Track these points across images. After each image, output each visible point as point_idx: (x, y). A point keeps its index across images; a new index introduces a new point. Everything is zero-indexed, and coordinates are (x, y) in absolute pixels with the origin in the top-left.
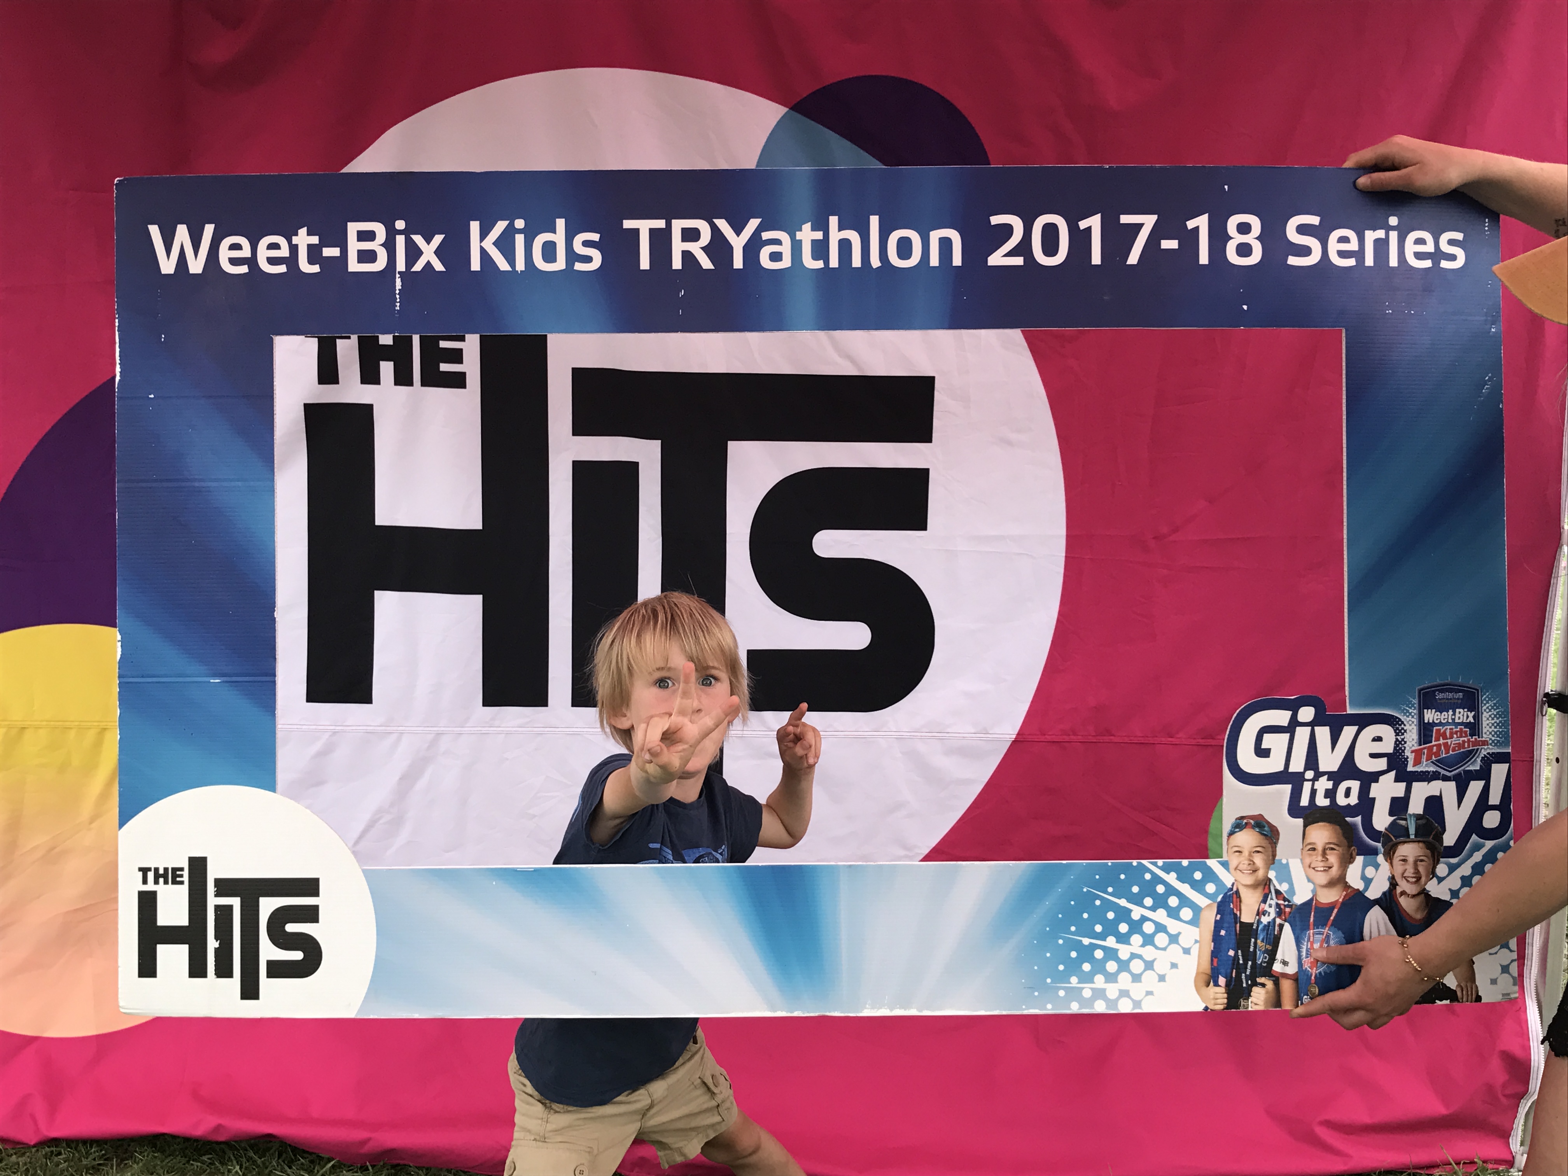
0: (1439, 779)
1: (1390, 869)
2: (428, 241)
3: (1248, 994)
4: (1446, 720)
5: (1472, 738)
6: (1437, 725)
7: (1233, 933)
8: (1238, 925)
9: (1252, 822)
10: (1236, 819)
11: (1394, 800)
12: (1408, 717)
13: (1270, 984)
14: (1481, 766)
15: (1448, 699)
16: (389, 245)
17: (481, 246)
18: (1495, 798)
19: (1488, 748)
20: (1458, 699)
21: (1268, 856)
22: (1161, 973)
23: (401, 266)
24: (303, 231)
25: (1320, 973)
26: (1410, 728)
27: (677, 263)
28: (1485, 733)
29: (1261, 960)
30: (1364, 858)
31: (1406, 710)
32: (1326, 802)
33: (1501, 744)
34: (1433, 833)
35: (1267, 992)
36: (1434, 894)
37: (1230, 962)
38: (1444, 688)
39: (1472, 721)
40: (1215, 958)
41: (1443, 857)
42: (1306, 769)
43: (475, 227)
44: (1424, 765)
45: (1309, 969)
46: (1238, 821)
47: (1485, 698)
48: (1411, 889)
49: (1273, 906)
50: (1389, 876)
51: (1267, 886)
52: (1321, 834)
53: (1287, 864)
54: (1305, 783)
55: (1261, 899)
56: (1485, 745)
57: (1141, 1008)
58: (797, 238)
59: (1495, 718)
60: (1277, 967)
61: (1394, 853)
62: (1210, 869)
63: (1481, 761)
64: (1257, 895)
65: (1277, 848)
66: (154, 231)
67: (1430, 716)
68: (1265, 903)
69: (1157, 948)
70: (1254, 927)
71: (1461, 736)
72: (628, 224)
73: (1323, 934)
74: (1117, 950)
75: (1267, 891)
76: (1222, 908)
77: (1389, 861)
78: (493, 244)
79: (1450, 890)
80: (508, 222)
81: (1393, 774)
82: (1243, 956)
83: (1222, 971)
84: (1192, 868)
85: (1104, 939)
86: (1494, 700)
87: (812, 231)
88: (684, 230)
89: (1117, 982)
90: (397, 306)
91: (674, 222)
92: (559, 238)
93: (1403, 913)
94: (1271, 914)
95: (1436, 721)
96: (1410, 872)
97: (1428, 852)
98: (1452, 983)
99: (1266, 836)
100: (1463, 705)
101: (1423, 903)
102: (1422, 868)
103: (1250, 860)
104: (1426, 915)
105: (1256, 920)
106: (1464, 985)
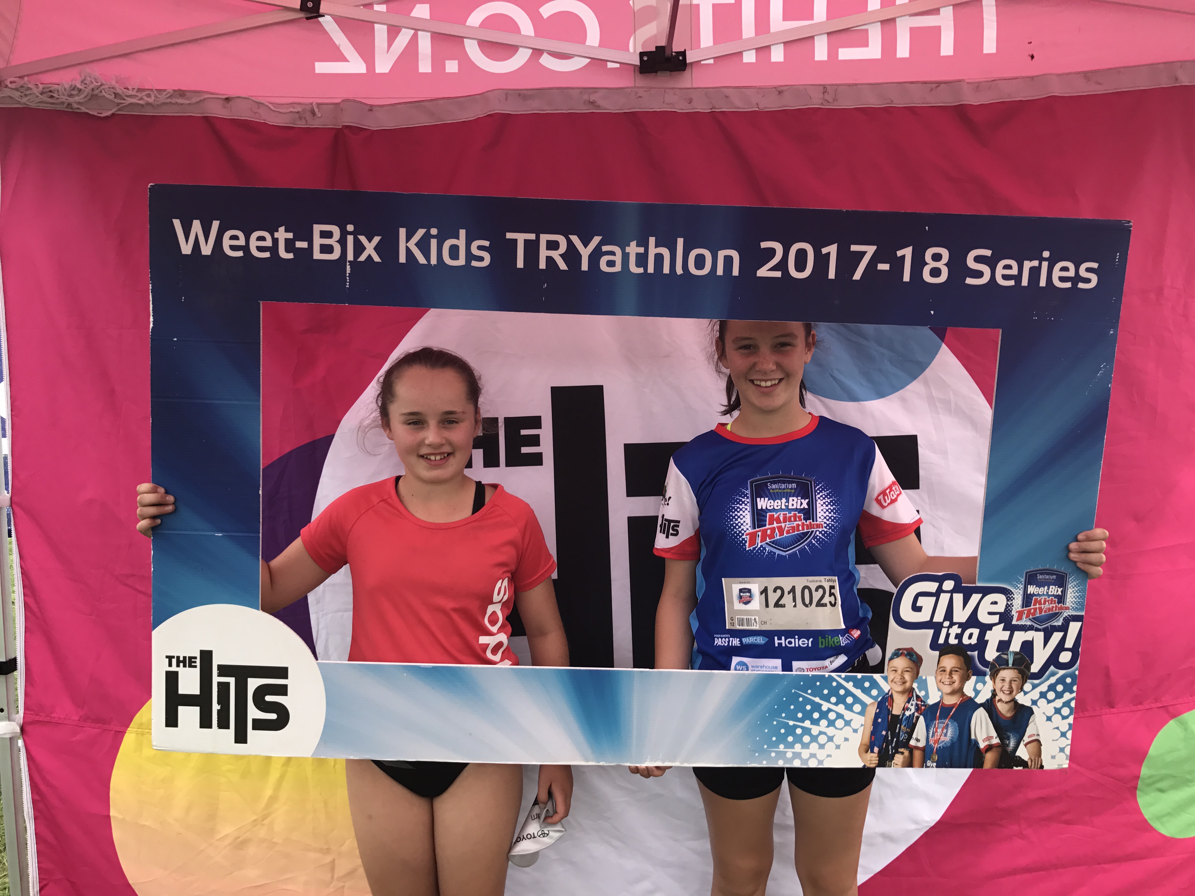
0: (1033, 630)
1: (993, 685)
2: (370, 241)
3: (892, 758)
4: (1042, 593)
5: (1059, 605)
6: (1036, 595)
7: (887, 720)
8: (890, 716)
9: (905, 652)
10: (895, 650)
11: (1001, 643)
12: (1017, 589)
13: (906, 753)
14: (1062, 623)
15: (1045, 579)
16: (343, 242)
17: (407, 247)
18: (1069, 644)
19: (1068, 612)
20: (1053, 579)
21: (914, 674)
22: (838, 744)
23: (350, 257)
24: (282, 229)
25: (940, 747)
26: (1017, 597)
27: (542, 265)
28: (1068, 602)
29: (902, 738)
31: (1016, 585)
32: (956, 642)
33: (1078, 610)
34: (1025, 664)
35: (904, 757)
36: (1020, 702)
38: (1043, 572)
39: (1060, 594)
40: (873, 736)
41: (1029, 679)
42: (945, 620)
43: (403, 232)
44: (1024, 621)
46: (897, 652)
47: (1072, 579)
48: (1006, 698)
49: (914, 705)
50: (992, 690)
51: (911, 693)
52: (950, 662)
53: (926, 679)
54: (943, 629)
55: (906, 700)
56: (1067, 610)
57: (823, 765)
58: (626, 251)
59: (1076, 593)
60: (912, 743)
61: (997, 675)
62: (875, 680)
63: (1063, 620)
64: (904, 698)
65: (921, 670)
67: (1031, 589)
68: (909, 703)
69: (836, 728)
70: (900, 718)
71: (1051, 603)
72: (510, 236)
74: (810, 729)
75: (910, 696)
76: (880, 705)
77: (993, 679)
78: (415, 244)
79: (1031, 700)
80: (425, 230)
81: (1002, 625)
83: (877, 743)
84: (864, 679)
85: (803, 722)
86: (1077, 581)
87: (637, 247)
88: (548, 241)
89: (809, 748)
90: (347, 285)
91: (541, 235)
92: (461, 242)
93: (999, 713)
94: (912, 710)
95: (1035, 593)
96: (1006, 687)
97: (1020, 675)
98: (1025, 757)
99: (914, 661)
100: (1055, 584)
101: (1013, 708)
102: (1014, 686)
103: (902, 676)
104: (1013, 715)
105: (902, 713)
106: (1033, 758)
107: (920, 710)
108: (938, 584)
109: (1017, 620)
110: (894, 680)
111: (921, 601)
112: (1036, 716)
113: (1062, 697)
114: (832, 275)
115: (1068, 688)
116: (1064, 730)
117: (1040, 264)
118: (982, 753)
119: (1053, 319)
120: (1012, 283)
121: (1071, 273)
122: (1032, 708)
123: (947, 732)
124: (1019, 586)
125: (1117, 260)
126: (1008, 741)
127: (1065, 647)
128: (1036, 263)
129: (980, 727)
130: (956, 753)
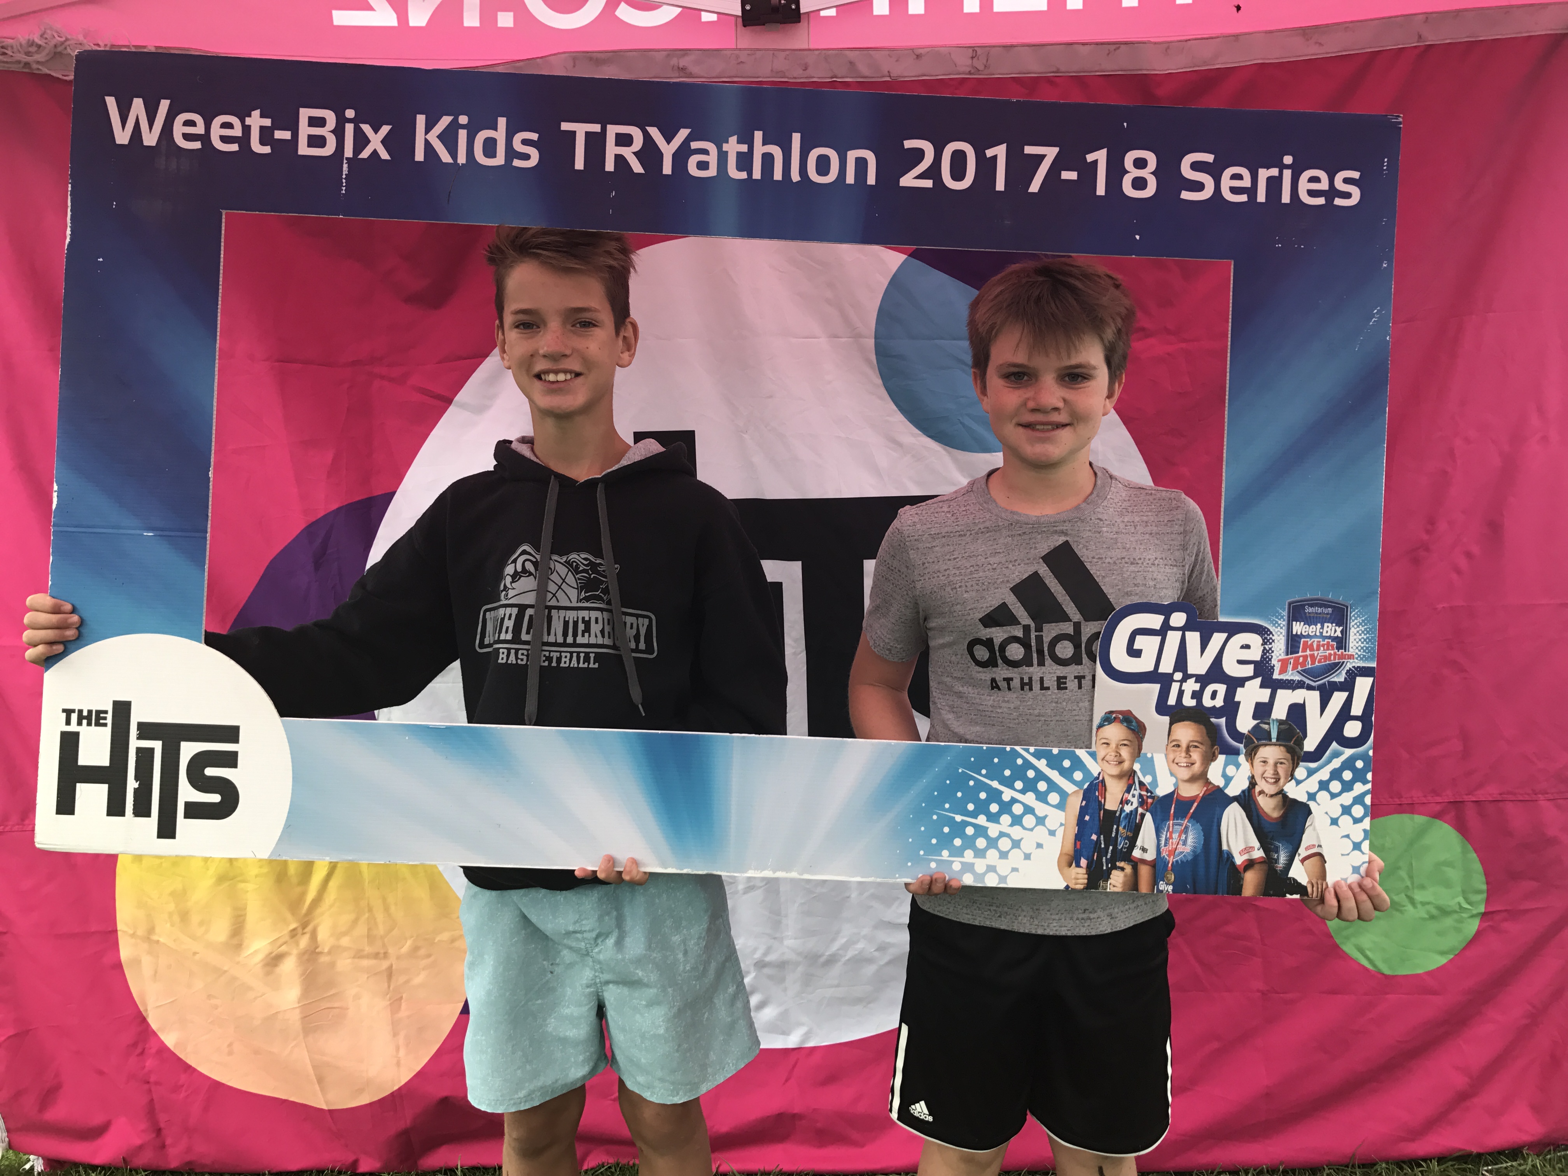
0: (1304, 688)
1: (1251, 769)
2: (376, 130)
3: (1107, 876)
4: (1314, 633)
5: (1338, 651)
6: (1304, 637)
7: (1097, 818)
8: (1102, 812)
9: (1120, 716)
10: (1105, 713)
11: (1258, 705)
12: (1277, 627)
14: (1345, 678)
15: (1316, 613)
16: (339, 133)
17: (426, 139)
18: (1357, 709)
19: (1353, 662)
20: (1327, 614)
21: (1134, 749)
22: (1027, 852)
23: (349, 152)
24: (257, 113)
25: (1177, 861)
26: (1279, 638)
27: (610, 166)
28: (1352, 648)
29: (1121, 846)
30: (1226, 757)
31: (1275, 621)
32: (1193, 703)
33: (1367, 659)
34: (1294, 739)
35: (1125, 876)
36: (1291, 795)
37: (1092, 846)
38: (1314, 603)
39: (1340, 635)
40: (1078, 841)
42: (1175, 671)
43: (421, 120)
44: (1290, 674)
45: (1166, 856)
46: (1109, 715)
47: (1355, 614)
48: (1270, 789)
49: (1136, 796)
50: (1249, 776)
51: (1131, 778)
52: (1186, 732)
53: (1152, 757)
54: (1173, 683)
55: (1125, 789)
56: (1351, 659)
57: (1006, 883)
58: (724, 149)
59: (1363, 635)
60: (1137, 853)
61: (1255, 754)
62: (1078, 757)
63: (1346, 674)
64: (1122, 786)
65: (1144, 743)
66: (111, 103)
67: (1298, 628)
68: (1129, 793)
69: (1024, 828)
70: (1117, 815)
71: (1328, 649)
72: (565, 126)
73: (1181, 825)
74: (986, 828)
75: (1131, 782)
76: (1088, 795)
77: (1250, 760)
78: (437, 137)
79: (1307, 792)
80: (452, 118)
81: (1259, 680)
82: (1104, 840)
83: (1085, 853)
84: (1062, 756)
85: (976, 818)
86: (1362, 617)
87: (737, 144)
88: (617, 135)
89: (985, 858)
90: (342, 190)
91: (609, 127)
92: (500, 135)
93: (1261, 810)
94: (1133, 804)
95: (1304, 633)
96: (1269, 773)
97: (1289, 756)
98: (1303, 880)
99: (1133, 731)
100: (1331, 621)
101: (1281, 803)
102: (1281, 770)
103: (1117, 752)
104: (1282, 814)
105: (1120, 808)
106: (1314, 881)
107: (1145, 805)
108: (1162, 617)
109: (1280, 674)
110: (1105, 759)
111: (1141, 642)
112: (1315, 816)
113: (1351, 789)
114: (1000, 185)
115: (1359, 776)
116: (1358, 840)
117: (1281, 173)
118: (1240, 873)
119: (1302, 247)
120: (1243, 198)
121: (1324, 185)
122: (1308, 805)
123: (1186, 838)
124: (1279, 622)
125: (1385, 168)
126: (1276, 855)
127: (1352, 713)
128: (1274, 172)
129: (1234, 832)
130: (1201, 871)
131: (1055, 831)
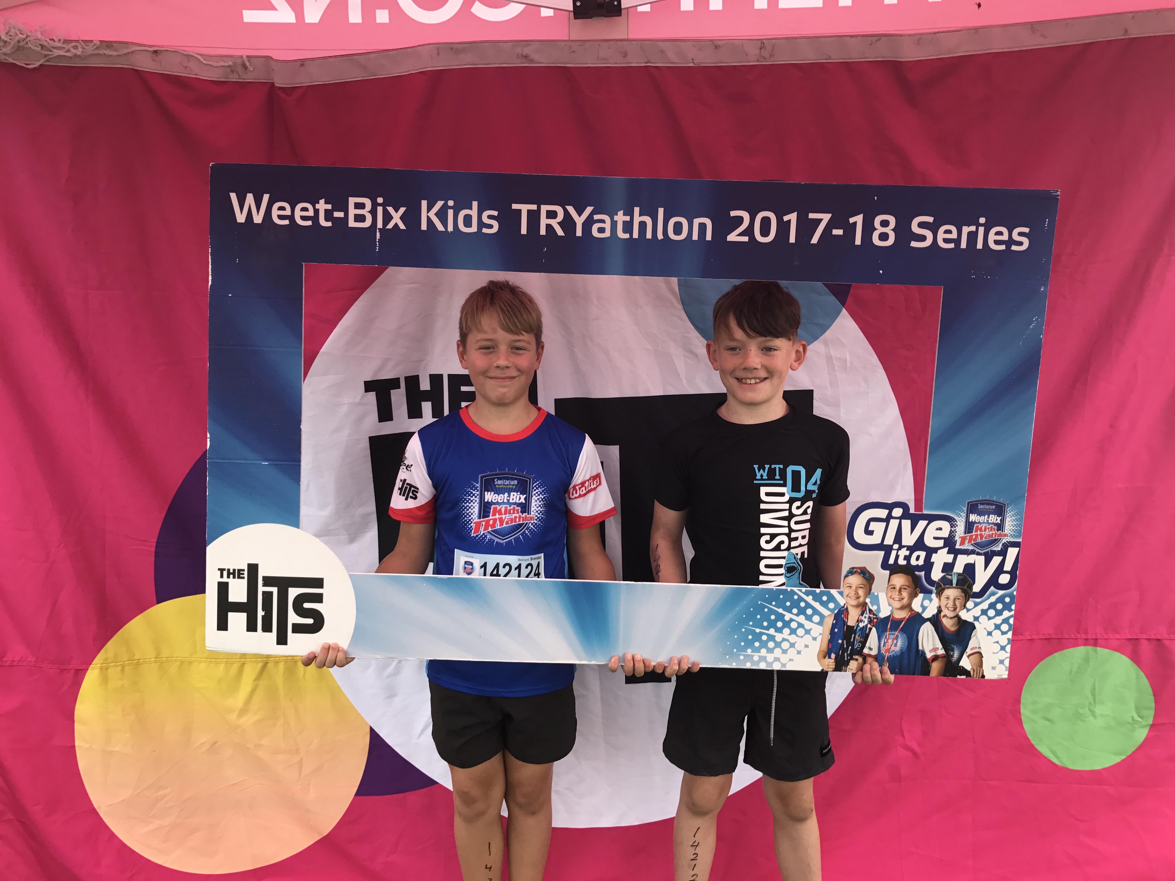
0: (975, 554)
1: (939, 602)
2: (397, 211)
3: (847, 664)
4: (983, 521)
5: (998, 532)
6: (977, 523)
7: (842, 630)
8: (846, 627)
9: (859, 571)
11: (946, 565)
12: (959, 517)
13: (860, 660)
14: (1001, 548)
15: (985, 509)
16: (373, 212)
17: (428, 216)
18: (1008, 567)
19: (1007, 538)
20: (992, 509)
21: (867, 590)
22: (799, 650)
23: (380, 225)
24: (322, 201)
25: (890, 656)
26: (960, 524)
27: (543, 232)
28: (1007, 530)
29: (857, 646)
30: (924, 595)
31: (959, 513)
32: (905, 563)
33: (1016, 537)
34: (967, 585)
35: (858, 664)
36: (963, 618)
37: (839, 646)
38: (984, 502)
39: (999, 522)
40: (830, 643)
41: (972, 598)
42: (894, 543)
43: (424, 204)
44: (966, 545)
45: (884, 653)
46: (851, 570)
47: (1009, 510)
48: (951, 614)
49: (867, 618)
50: (938, 606)
51: (864, 607)
52: (899, 580)
53: (878, 595)
54: (893, 551)
55: (860, 613)
56: (1005, 537)
58: (615, 220)
59: (1014, 522)
60: (866, 651)
61: (942, 594)
62: (832, 594)
63: (1002, 545)
64: (858, 611)
65: (872, 586)
66: (233, 196)
67: (973, 518)
68: (862, 616)
69: (797, 636)
70: (855, 628)
71: (991, 530)
72: (515, 206)
73: (894, 635)
74: (775, 636)
75: (864, 609)
76: (837, 617)
77: (938, 596)
78: (435, 214)
79: (974, 616)
80: (443, 202)
81: (946, 549)
82: (846, 643)
83: (834, 651)
84: (822, 594)
85: (769, 630)
86: (1015, 511)
87: (623, 215)
88: (547, 211)
89: (773, 653)
90: (377, 249)
91: (542, 206)
92: (474, 212)
93: (944, 627)
94: (865, 622)
95: (976, 521)
96: (951, 604)
97: (963, 594)
98: (968, 667)
99: (866, 579)
100: (995, 513)
101: (956, 623)
102: (958, 603)
103: (856, 592)
104: (957, 629)
105: (856, 625)
106: (975, 668)
107: (872, 623)
108: (888, 511)
109: (960, 545)
110: (849, 595)
111: (873, 526)
112: (978, 630)
113: (1002, 614)
114: (792, 239)
115: (1006, 607)
116: (1003, 644)
117: (977, 229)
118: (929, 663)
119: (989, 277)
120: (952, 246)
121: (1005, 237)
122: (974, 624)
123: (897, 642)
124: (961, 514)
125: (1046, 225)
126: (952, 653)
127: (1005, 569)
128: (973, 228)
129: (927, 639)
130: (905, 662)
131: (816, 638)
